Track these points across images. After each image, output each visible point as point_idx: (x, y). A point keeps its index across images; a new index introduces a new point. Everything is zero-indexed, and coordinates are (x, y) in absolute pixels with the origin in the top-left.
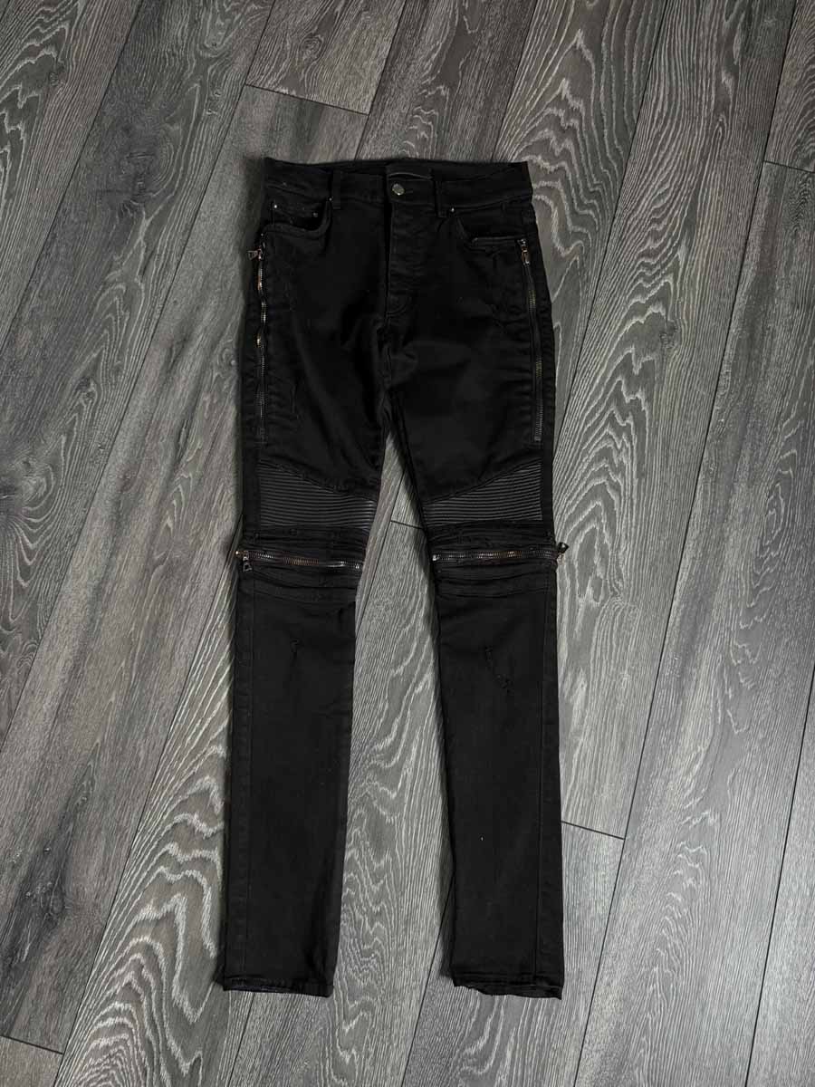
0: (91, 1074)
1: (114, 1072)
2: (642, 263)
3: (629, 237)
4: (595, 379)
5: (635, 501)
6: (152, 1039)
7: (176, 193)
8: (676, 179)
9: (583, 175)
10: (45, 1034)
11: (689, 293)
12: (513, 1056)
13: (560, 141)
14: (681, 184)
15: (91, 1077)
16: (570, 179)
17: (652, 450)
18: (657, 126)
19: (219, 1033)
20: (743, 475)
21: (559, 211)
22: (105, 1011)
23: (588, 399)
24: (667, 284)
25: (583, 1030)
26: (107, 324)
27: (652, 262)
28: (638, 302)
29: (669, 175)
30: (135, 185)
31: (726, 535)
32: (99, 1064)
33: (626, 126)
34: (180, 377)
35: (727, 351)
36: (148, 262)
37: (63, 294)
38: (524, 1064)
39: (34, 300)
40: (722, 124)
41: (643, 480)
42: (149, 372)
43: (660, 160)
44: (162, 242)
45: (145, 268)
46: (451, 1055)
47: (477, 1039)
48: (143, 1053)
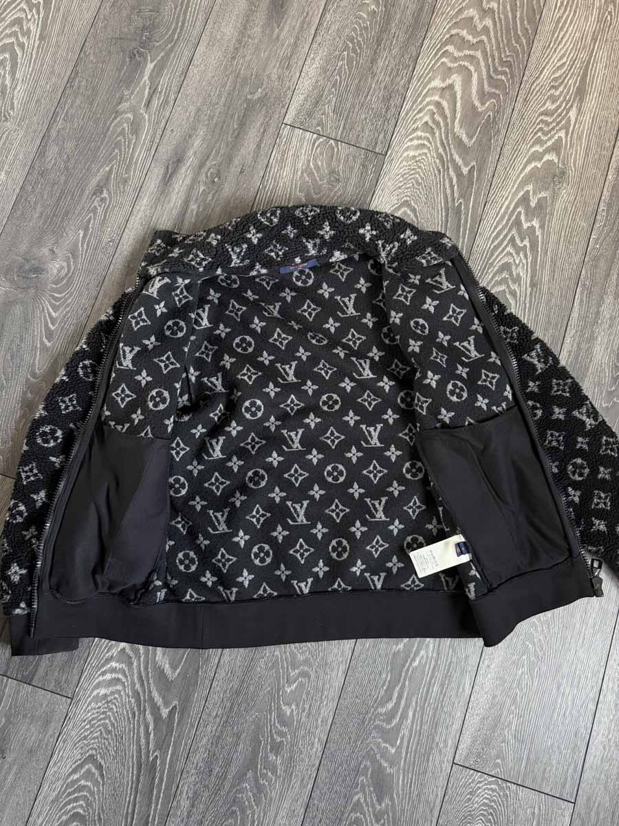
0: (93, 714)
1: (110, 714)
2: (542, 121)
3: (532, 99)
4: (501, 208)
5: (528, 305)
6: (140, 690)
7: (175, 44)
8: (571, 55)
9: (498, 48)
10: (58, 682)
11: (577, 146)
12: (414, 715)
13: (481, 19)
14: (576, 59)
15: (93, 716)
16: (488, 50)
17: (542, 267)
18: (559, 11)
19: (191, 689)
20: (611, 289)
21: (478, 77)
22: (105, 668)
23: (495, 224)
24: (560, 138)
25: (468, 700)
26: (118, 145)
27: (549, 119)
28: (537, 151)
29: (566, 51)
30: (143, 35)
31: (595, 336)
32: (99, 708)
33: (534, 10)
34: (174, 189)
35: (605, 193)
36: (152, 96)
37: (83, 119)
38: (422, 721)
39: (60, 123)
40: (610, 13)
41: (535, 289)
42: (150, 184)
43: (560, 38)
44: (163, 81)
45: (149, 102)
46: (367, 713)
47: (387, 702)
48: (133, 701)
